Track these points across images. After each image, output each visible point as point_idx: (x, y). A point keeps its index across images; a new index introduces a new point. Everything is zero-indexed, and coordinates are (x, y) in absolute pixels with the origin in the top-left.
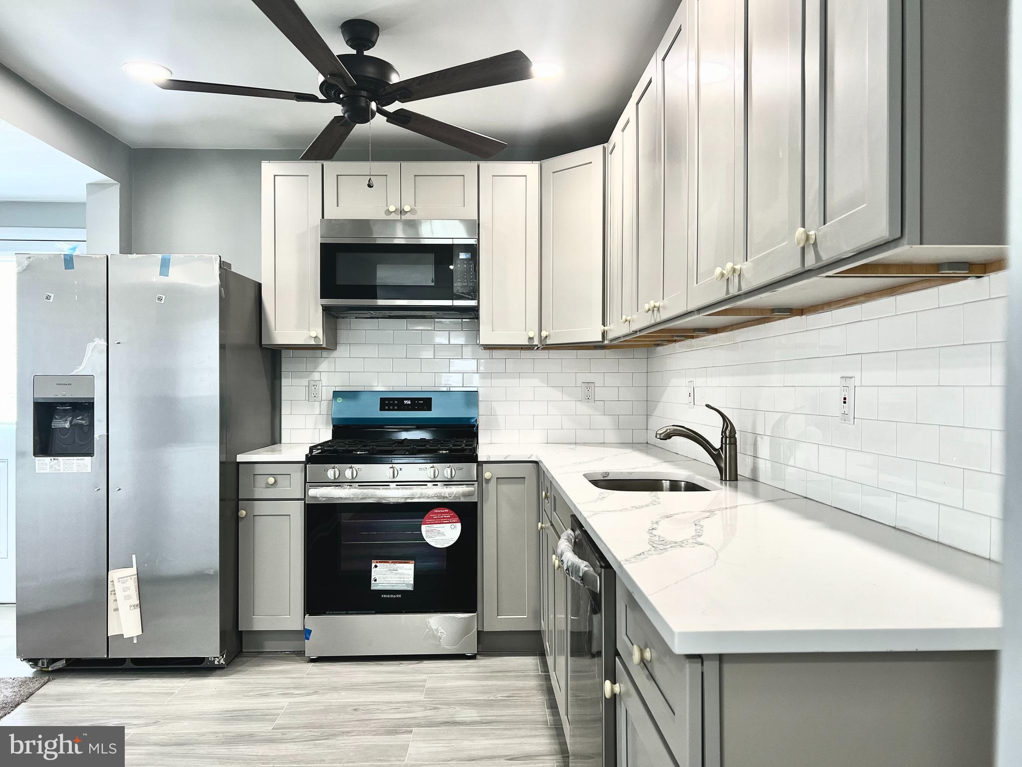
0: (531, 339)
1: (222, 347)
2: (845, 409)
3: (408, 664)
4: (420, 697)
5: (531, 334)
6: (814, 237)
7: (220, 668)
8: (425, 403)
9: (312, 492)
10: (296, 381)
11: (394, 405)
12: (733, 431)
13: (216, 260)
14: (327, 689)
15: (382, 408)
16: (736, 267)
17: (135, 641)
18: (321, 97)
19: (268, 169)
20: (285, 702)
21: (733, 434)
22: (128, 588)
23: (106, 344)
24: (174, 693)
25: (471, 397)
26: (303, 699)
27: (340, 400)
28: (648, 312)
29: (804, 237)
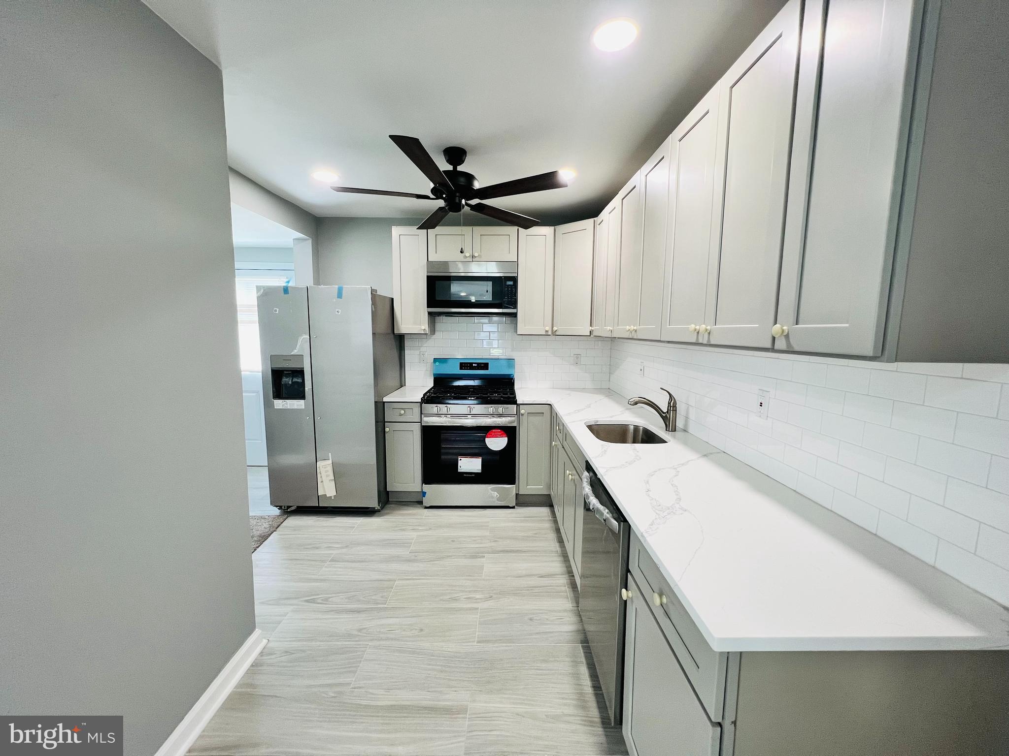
0: (547, 331)
1: (374, 334)
2: (760, 410)
3: (478, 511)
4: (487, 533)
5: (547, 328)
6: (787, 331)
7: (378, 511)
8: (485, 366)
9: (425, 419)
10: (412, 352)
11: (467, 366)
12: (675, 403)
13: (369, 289)
14: (437, 527)
15: (461, 369)
16: (707, 328)
17: (333, 498)
18: (432, 196)
19: (396, 231)
20: (414, 535)
21: (675, 405)
22: (328, 471)
23: (309, 337)
24: (354, 527)
25: (510, 361)
26: (425, 533)
27: (437, 364)
28: (628, 331)
29: (780, 331)
